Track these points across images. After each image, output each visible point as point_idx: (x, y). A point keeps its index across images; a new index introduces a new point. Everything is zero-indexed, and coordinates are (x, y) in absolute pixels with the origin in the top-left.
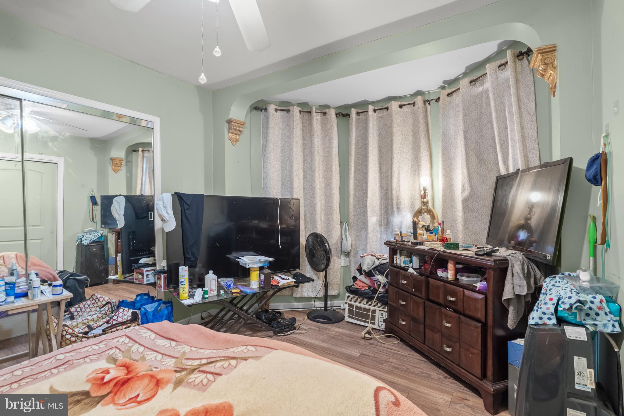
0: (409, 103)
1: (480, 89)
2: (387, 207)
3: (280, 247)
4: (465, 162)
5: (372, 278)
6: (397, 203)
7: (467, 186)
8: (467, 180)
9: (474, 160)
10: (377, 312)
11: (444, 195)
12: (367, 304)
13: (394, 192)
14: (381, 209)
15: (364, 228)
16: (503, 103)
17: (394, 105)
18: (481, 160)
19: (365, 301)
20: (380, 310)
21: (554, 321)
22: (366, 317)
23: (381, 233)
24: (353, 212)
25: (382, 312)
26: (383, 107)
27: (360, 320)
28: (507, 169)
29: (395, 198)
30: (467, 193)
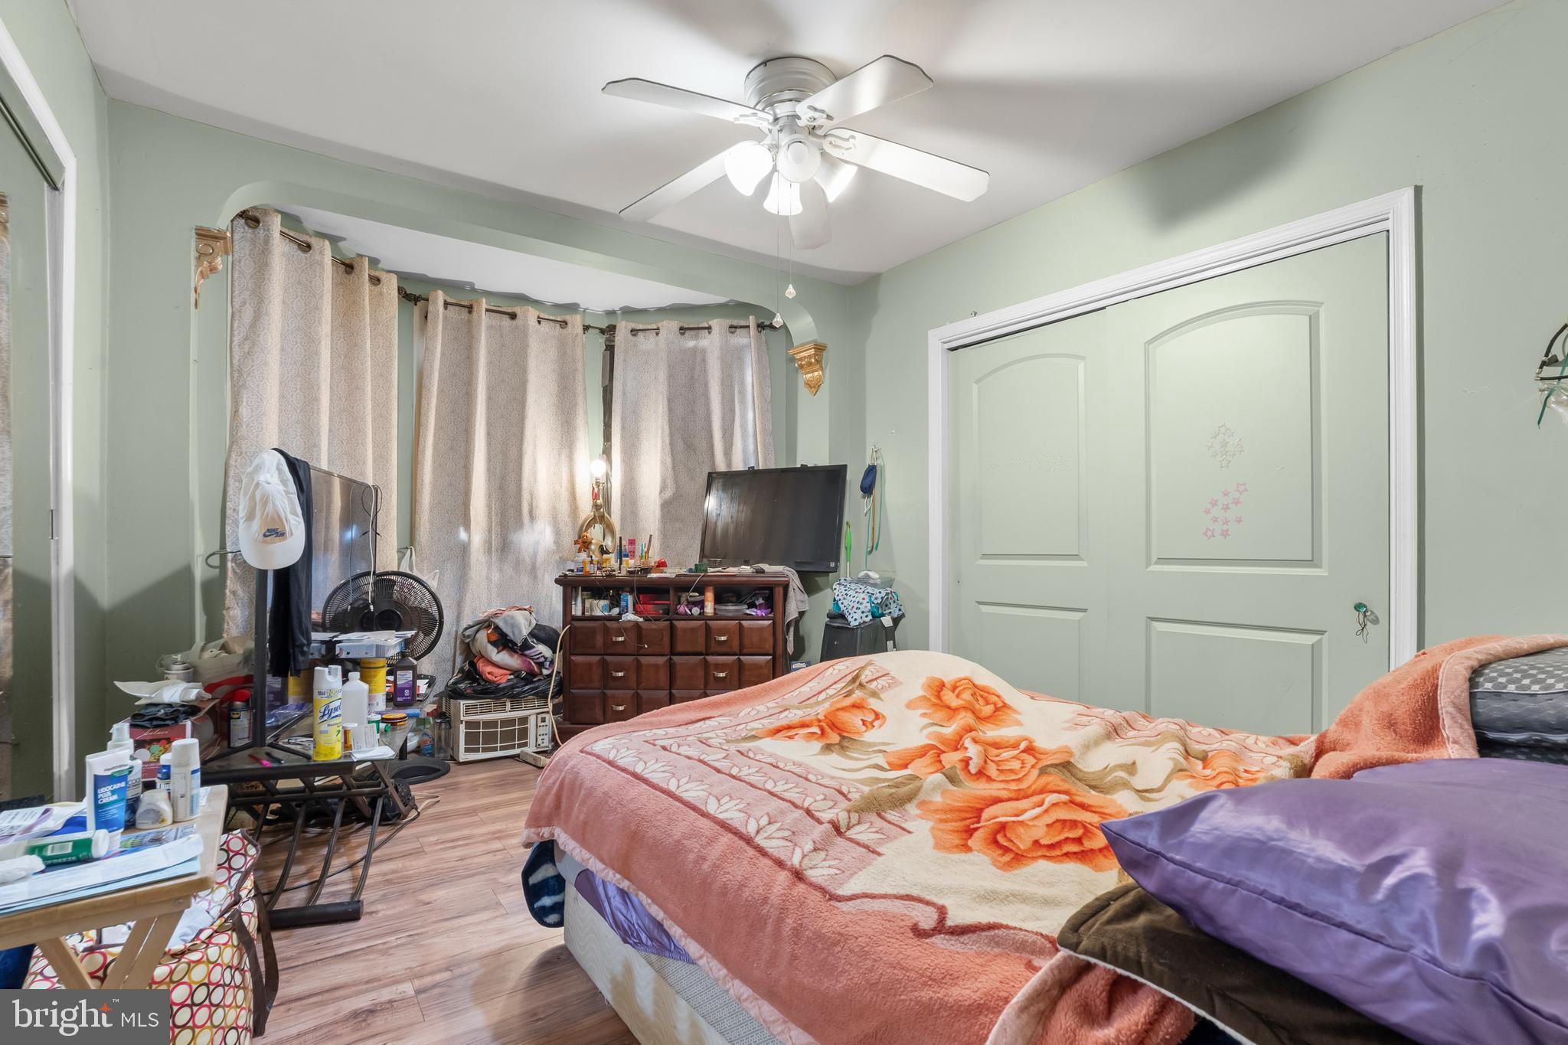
0: (551, 318)
1: (691, 344)
2: (503, 514)
3: (372, 607)
4: (668, 448)
5: (527, 652)
6: (531, 505)
7: (670, 482)
8: (670, 473)
9: (680, 445)
10: (532, 720)
11: (623, 495)
12: (513, 710)
13: (525, 484)
14: (490, 517)
15: (449, 559)
16: (730, 376)
17: (532, 314)
18: (690, 447)
19: (508, 704)
20: (538, 714)
21: (870, 617)
22: (508, 736)
23: (489, 567)
24: (427, 524)
25: (543, 715)
26: (499, 309)
27: (495, 749)
28: (729, 463)
29: (526, 496)
30: (669, 493)
